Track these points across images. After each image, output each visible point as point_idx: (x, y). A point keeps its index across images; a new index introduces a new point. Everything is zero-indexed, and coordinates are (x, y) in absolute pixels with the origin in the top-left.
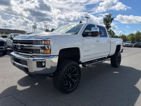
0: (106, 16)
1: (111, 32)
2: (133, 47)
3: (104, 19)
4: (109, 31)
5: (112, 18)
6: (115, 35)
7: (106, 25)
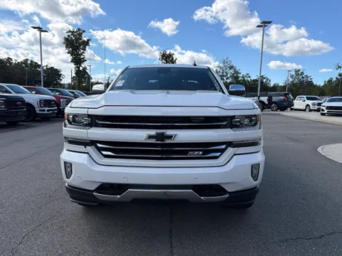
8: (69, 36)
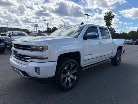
0: (106, 14)
1: (112, 30)
2: (134, 44)
3: (105, 17)
4: (109, 29)
5: (112, 15)
6: (116, 32)
7: (106, 22)
8: (106, 15)
